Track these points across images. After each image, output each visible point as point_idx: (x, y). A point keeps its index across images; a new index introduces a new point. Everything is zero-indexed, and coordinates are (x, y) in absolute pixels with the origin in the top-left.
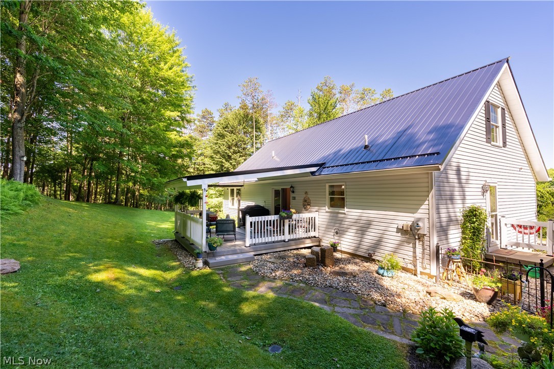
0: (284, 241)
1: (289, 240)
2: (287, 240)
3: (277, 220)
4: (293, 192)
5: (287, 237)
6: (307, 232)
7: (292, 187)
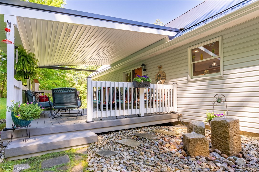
0: (139, 116)
1: (146, 115)
2: (142, 115)
3: (130, 89)
4: (145, 70)
5: (142, 111)
6: (162, 106)
7: (143, 65)
